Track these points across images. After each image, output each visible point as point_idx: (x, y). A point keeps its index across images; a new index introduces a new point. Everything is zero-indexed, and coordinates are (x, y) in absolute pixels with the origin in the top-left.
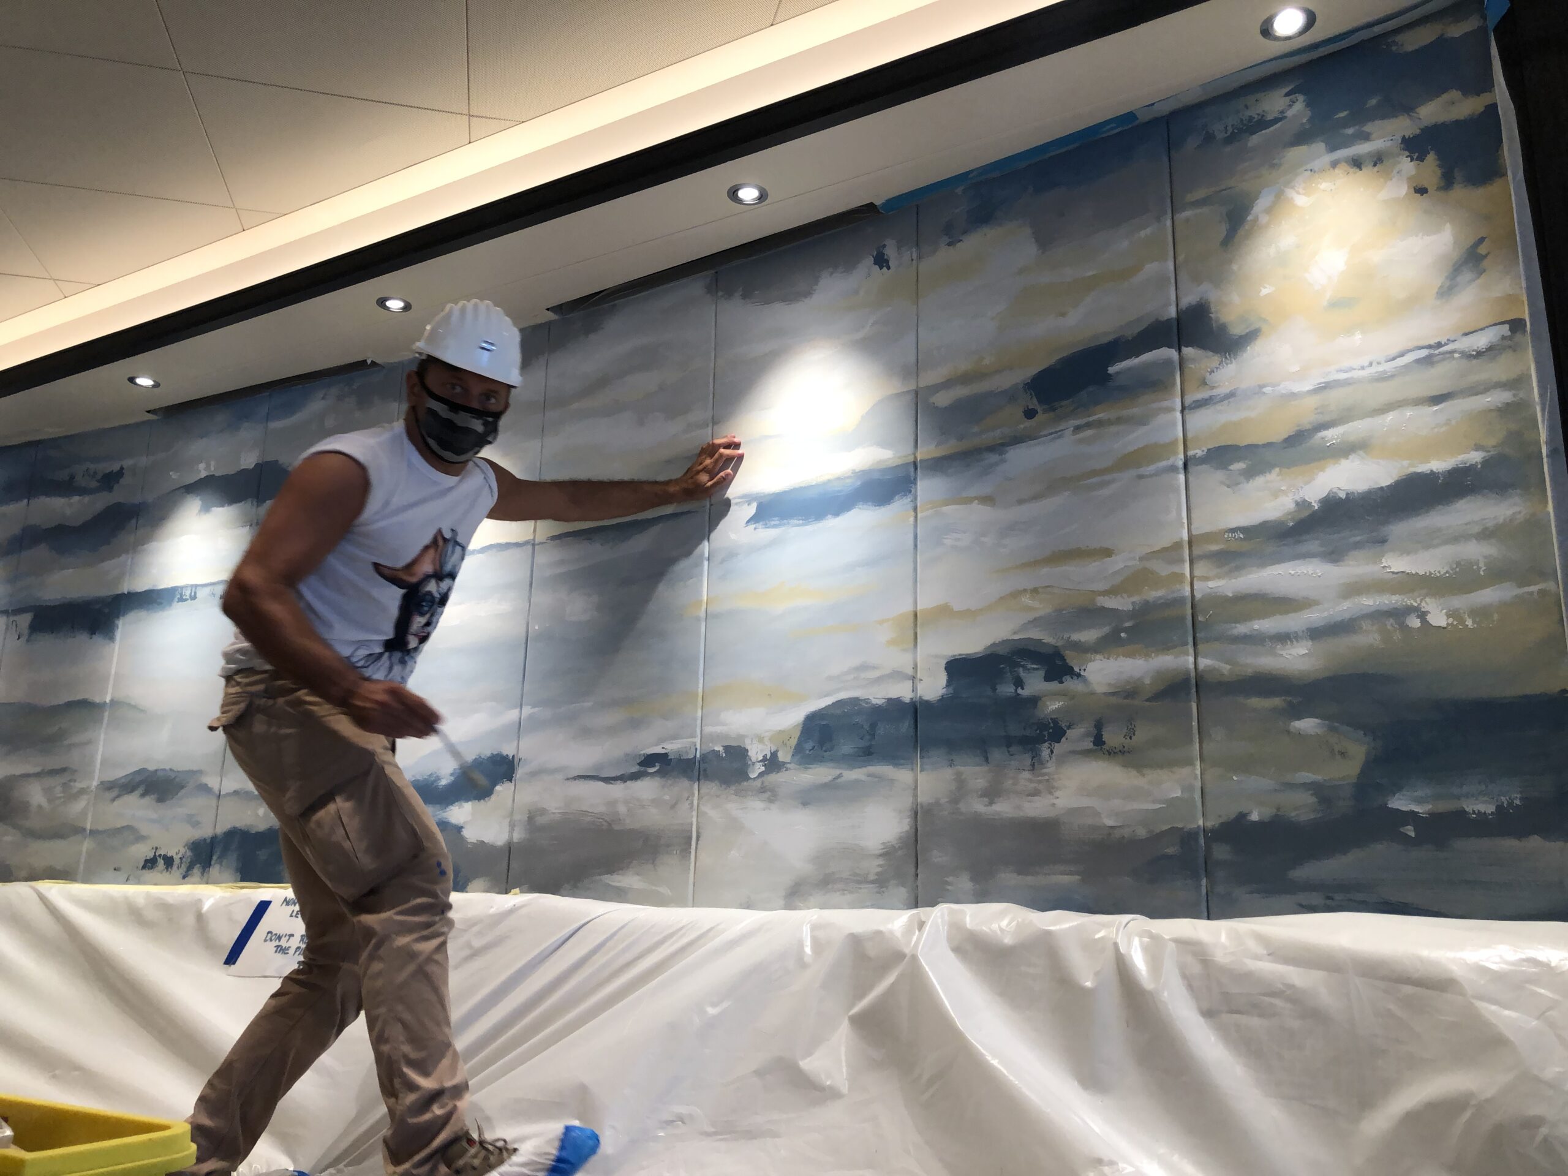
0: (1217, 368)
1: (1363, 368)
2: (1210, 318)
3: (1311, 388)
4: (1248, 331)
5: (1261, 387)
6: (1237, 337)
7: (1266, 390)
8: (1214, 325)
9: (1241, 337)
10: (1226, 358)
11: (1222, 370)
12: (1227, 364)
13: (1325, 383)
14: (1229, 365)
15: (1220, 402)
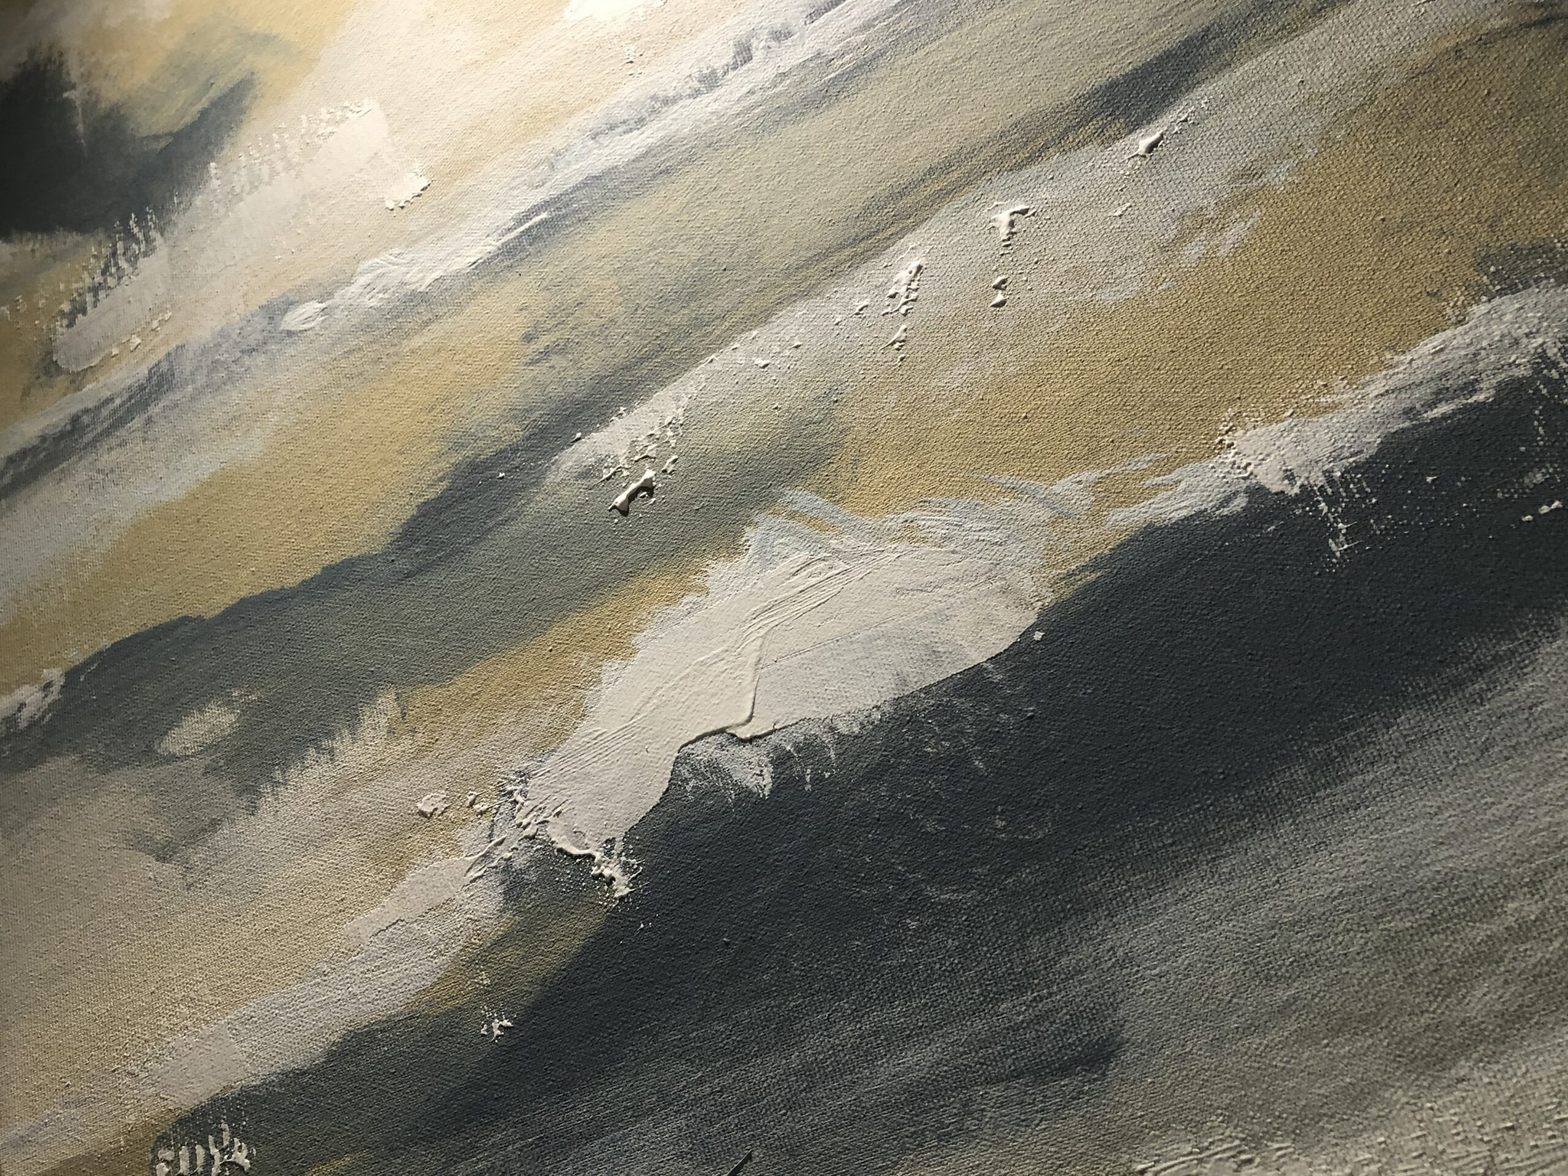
0: (95, 290)
1: (710, 81)
2: (67, 106)
3: (492, 245)
4: (204, 103)
5: (274, 311)
6: (163, 144)
7: (292, 320)
8: (80, 127)
9: (179, 137)
10: (130, 236)
11: (118, 291)
12: (133, 261)
13: (545, 205)
14: (143, 262)
15: (107, 433)
